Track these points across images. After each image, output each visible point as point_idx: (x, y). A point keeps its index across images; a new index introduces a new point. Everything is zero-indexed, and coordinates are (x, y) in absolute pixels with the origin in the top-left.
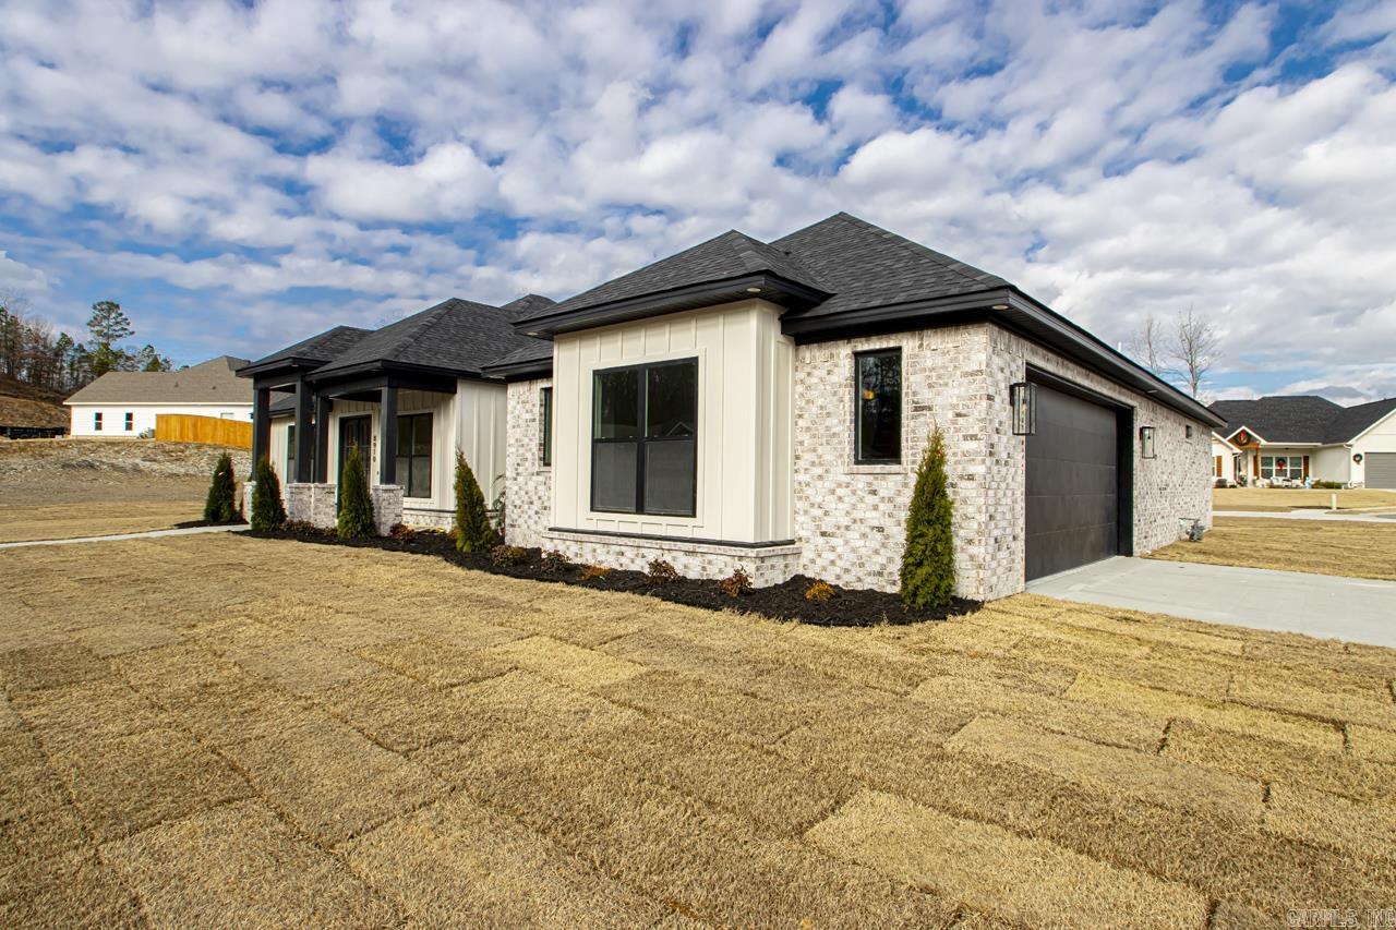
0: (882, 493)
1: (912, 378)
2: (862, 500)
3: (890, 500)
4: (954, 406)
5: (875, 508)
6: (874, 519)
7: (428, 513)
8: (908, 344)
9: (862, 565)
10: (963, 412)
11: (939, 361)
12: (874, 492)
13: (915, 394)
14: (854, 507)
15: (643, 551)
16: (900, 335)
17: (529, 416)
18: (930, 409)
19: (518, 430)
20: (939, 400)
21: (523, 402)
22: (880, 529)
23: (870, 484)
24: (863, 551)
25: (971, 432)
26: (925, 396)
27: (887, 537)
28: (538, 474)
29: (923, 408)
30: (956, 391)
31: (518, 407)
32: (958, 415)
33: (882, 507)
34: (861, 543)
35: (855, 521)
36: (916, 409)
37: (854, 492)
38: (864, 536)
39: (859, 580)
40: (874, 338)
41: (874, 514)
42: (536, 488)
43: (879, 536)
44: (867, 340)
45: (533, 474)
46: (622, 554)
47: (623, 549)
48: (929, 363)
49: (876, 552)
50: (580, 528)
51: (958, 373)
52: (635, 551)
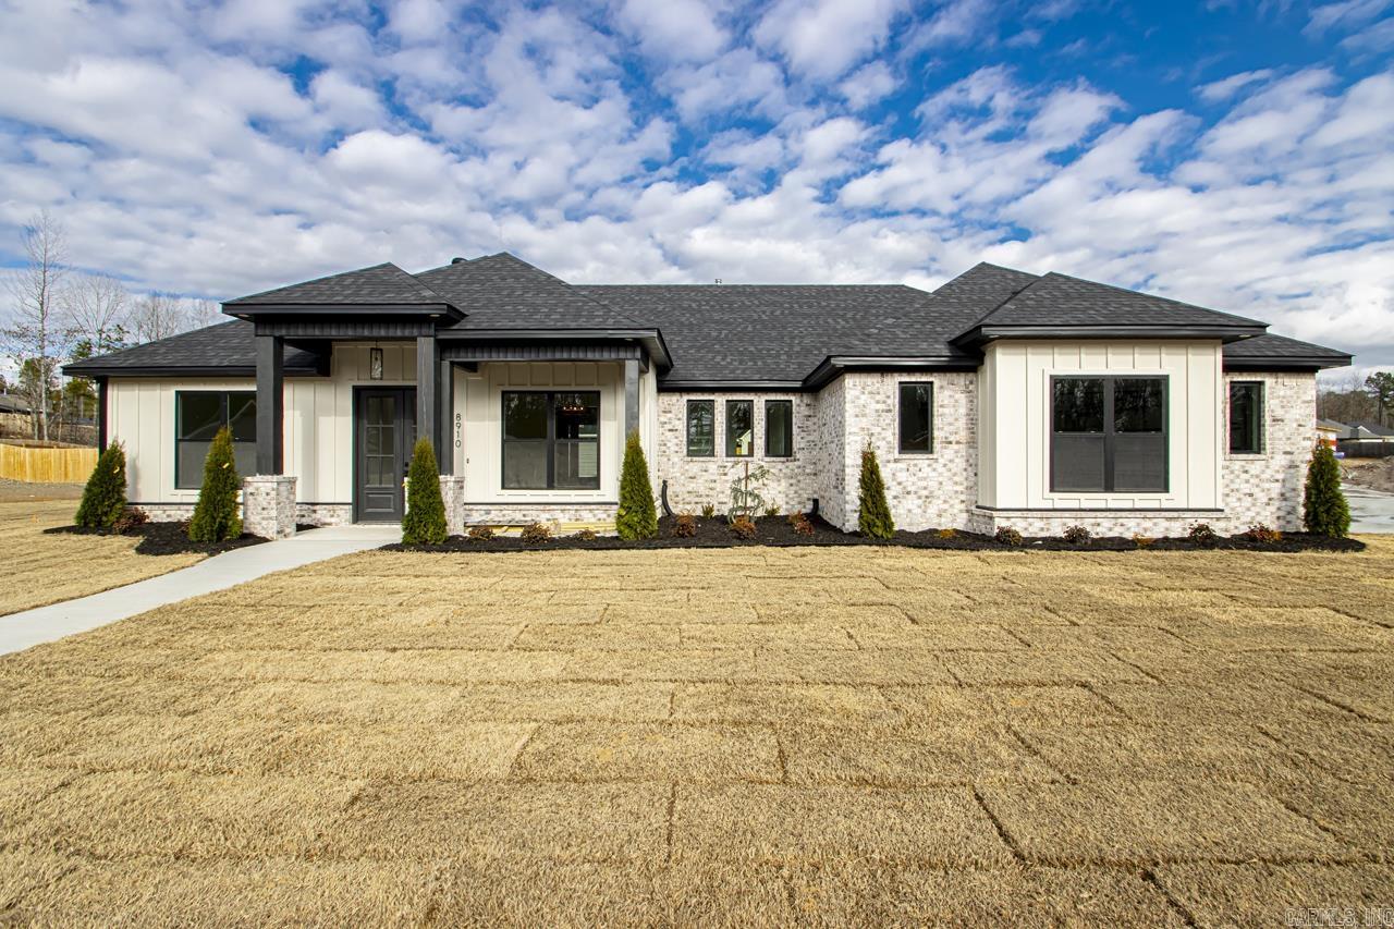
0: (1252, 472)
1: (1272, 401)
2: (1238, 477)
3: (1257, 476)
4: (1297, 420)
5: (1247, 481)
6: (1246, 488)
8: (1269, 381)
9: (1238, 518)
10: (1303, 423)
11: (1289, 393)
12: (1246, 472)
13: (1273, 411)
14: (1232, 481)
16: (1265, 374)
17: (881, 407)
18: (1282, 421)
19: (864, 420)
20: (1287, 416)
21: (871, 393)
22: (1251, 495)
23: (1243, 467)
24: (1239, 509)
25: (1308, 436)
26: (1279, 413)
27: (1255, 499)
28: (896, 461)
29: (1278, 420)
30: (1298, 411)
32: (1300, 425)
33: (1252, 481)
34: (1238, 504)
35: (1232, 491)
36: (1274, 421)
37: (1232, 472)
38: (1239, 499)
39: (1236, 528)
40: (1245, 374)
41: (1247, 485)
42: (894, 474)
43: (1250, 499)
45: (889, 462)
48: (1282, 393)
49: (1248, 509)
50: (1034, 506)
51: (1299, 401)
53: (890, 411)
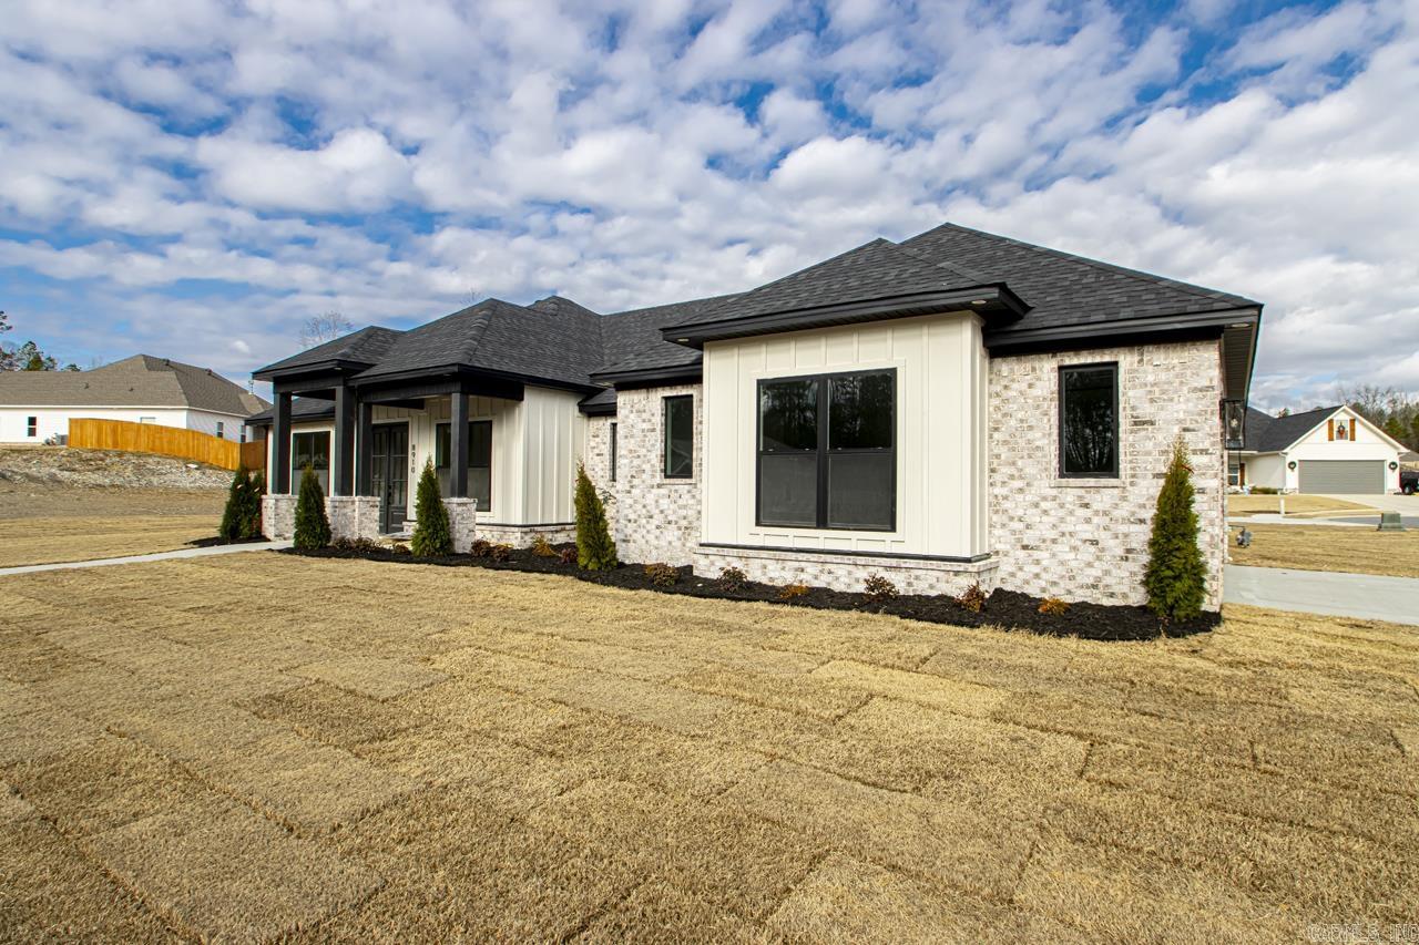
0: (1095, 506)
1: (1130, 393)
2: (1071, 513)
3: (1105, 513)
4: (1180, 421)
5: (1088, 521)
6: (1087, 531)
7: (490, 528)
8: (1126, 360)
9: (1072, 578)
10: (1191, 427)
11: (1163, 376)
12: (1086, 506)
13: (1133, 408)
14: (1062, 520)
15: (828, 567)
16: (1116, 350)
17: (646, 426)
18: (1152, 423)
19: (632, 441)
20: (1161, 417)
21: (638, 411)
22: (1094, 542)
23: (1080, 497)
24: (1073, 564)
25: (1201, 446)
26: (1146, 411)
27: (1103, 550)
28: (659, 486)
29: (1144, 423)
30: (1184, 407)
31: (632, 416)
32: (1185, 430)
33: (1096, 520)
34: (1072, 556)
35: (1063, 534)
36: (1136, 423)
37: (1062, 506)
38: (1074, 548)
39: (1069, 592)
40: (1085, 353)
41: (1086, 527)
42: (657, 501)
43: (1092, 549)
44: (1076, 355)
45: (652, 487)
46: (803, 570)
47: (803, 564)
48: (1151, 378)
49: (1090, 565)
50: (741, 543)
51: (1185, 389)
52: (819, 567)
53: (653, 430)
